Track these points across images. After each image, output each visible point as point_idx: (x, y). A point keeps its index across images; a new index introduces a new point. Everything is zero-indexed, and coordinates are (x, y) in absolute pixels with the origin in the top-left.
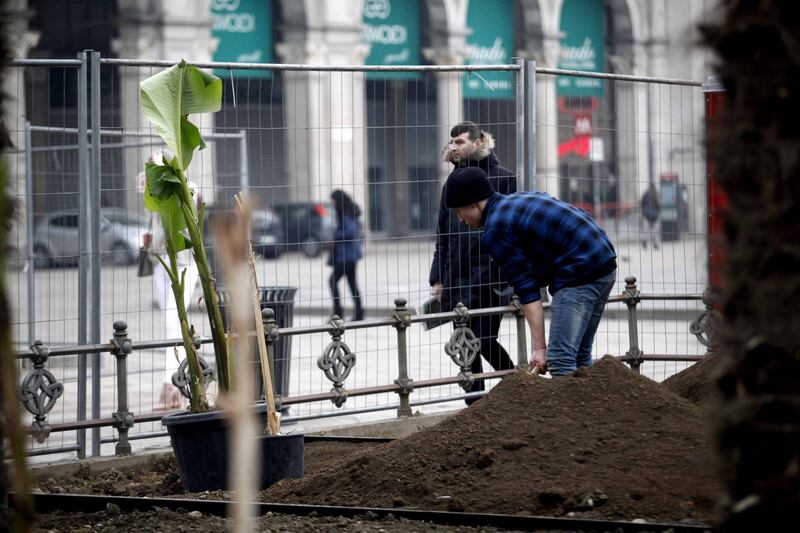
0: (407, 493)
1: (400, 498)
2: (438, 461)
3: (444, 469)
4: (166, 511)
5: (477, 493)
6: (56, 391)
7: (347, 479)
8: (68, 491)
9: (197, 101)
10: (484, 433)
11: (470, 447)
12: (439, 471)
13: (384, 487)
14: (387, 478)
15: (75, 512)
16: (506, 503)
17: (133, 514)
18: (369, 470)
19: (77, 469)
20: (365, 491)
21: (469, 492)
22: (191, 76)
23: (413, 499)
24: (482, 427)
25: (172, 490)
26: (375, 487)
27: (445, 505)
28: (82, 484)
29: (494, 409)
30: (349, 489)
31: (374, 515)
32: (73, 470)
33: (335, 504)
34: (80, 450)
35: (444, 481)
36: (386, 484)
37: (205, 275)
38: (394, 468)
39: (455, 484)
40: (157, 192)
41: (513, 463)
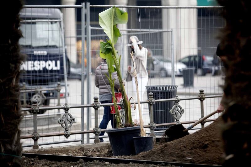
0: (178, 157)
1: (175, 159)
2: (190, 146)
3: (192, 149)
4: (98, 162)
5: (201, 157)
6: (73, 120)
7: (159, 152)
8: (75, 155)
9: (119, 20)
10: (207, 136)
11: (201, 141)
12: (190, 149)
13: (171, 155)
14: (172, 152)
15: (70, 161)
16: (209, 161)
17: (88, 163)
18: (167, 149)
19: (80, 148)
20: (165, 156)
21: (198, 157)
22: (117, 11)
23: (180, 159)
24: (207, 135)
25: (110, 155)
26: (168, 155)
27: (189, 161)
28: (81, 153)
29: (212, 128)
30: (159, 155)
31: (164, 164)
32: (78, 148)
33: (154, 160)
34: (82, 141)
35: (191, 153)
36: (172, 154)
37: (120, 81)
38: (175, 148)
39: (194, 154)
40: (104, 51)
41: (215, 147)
